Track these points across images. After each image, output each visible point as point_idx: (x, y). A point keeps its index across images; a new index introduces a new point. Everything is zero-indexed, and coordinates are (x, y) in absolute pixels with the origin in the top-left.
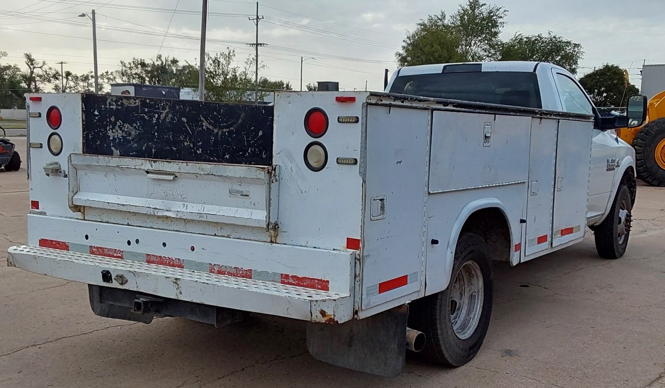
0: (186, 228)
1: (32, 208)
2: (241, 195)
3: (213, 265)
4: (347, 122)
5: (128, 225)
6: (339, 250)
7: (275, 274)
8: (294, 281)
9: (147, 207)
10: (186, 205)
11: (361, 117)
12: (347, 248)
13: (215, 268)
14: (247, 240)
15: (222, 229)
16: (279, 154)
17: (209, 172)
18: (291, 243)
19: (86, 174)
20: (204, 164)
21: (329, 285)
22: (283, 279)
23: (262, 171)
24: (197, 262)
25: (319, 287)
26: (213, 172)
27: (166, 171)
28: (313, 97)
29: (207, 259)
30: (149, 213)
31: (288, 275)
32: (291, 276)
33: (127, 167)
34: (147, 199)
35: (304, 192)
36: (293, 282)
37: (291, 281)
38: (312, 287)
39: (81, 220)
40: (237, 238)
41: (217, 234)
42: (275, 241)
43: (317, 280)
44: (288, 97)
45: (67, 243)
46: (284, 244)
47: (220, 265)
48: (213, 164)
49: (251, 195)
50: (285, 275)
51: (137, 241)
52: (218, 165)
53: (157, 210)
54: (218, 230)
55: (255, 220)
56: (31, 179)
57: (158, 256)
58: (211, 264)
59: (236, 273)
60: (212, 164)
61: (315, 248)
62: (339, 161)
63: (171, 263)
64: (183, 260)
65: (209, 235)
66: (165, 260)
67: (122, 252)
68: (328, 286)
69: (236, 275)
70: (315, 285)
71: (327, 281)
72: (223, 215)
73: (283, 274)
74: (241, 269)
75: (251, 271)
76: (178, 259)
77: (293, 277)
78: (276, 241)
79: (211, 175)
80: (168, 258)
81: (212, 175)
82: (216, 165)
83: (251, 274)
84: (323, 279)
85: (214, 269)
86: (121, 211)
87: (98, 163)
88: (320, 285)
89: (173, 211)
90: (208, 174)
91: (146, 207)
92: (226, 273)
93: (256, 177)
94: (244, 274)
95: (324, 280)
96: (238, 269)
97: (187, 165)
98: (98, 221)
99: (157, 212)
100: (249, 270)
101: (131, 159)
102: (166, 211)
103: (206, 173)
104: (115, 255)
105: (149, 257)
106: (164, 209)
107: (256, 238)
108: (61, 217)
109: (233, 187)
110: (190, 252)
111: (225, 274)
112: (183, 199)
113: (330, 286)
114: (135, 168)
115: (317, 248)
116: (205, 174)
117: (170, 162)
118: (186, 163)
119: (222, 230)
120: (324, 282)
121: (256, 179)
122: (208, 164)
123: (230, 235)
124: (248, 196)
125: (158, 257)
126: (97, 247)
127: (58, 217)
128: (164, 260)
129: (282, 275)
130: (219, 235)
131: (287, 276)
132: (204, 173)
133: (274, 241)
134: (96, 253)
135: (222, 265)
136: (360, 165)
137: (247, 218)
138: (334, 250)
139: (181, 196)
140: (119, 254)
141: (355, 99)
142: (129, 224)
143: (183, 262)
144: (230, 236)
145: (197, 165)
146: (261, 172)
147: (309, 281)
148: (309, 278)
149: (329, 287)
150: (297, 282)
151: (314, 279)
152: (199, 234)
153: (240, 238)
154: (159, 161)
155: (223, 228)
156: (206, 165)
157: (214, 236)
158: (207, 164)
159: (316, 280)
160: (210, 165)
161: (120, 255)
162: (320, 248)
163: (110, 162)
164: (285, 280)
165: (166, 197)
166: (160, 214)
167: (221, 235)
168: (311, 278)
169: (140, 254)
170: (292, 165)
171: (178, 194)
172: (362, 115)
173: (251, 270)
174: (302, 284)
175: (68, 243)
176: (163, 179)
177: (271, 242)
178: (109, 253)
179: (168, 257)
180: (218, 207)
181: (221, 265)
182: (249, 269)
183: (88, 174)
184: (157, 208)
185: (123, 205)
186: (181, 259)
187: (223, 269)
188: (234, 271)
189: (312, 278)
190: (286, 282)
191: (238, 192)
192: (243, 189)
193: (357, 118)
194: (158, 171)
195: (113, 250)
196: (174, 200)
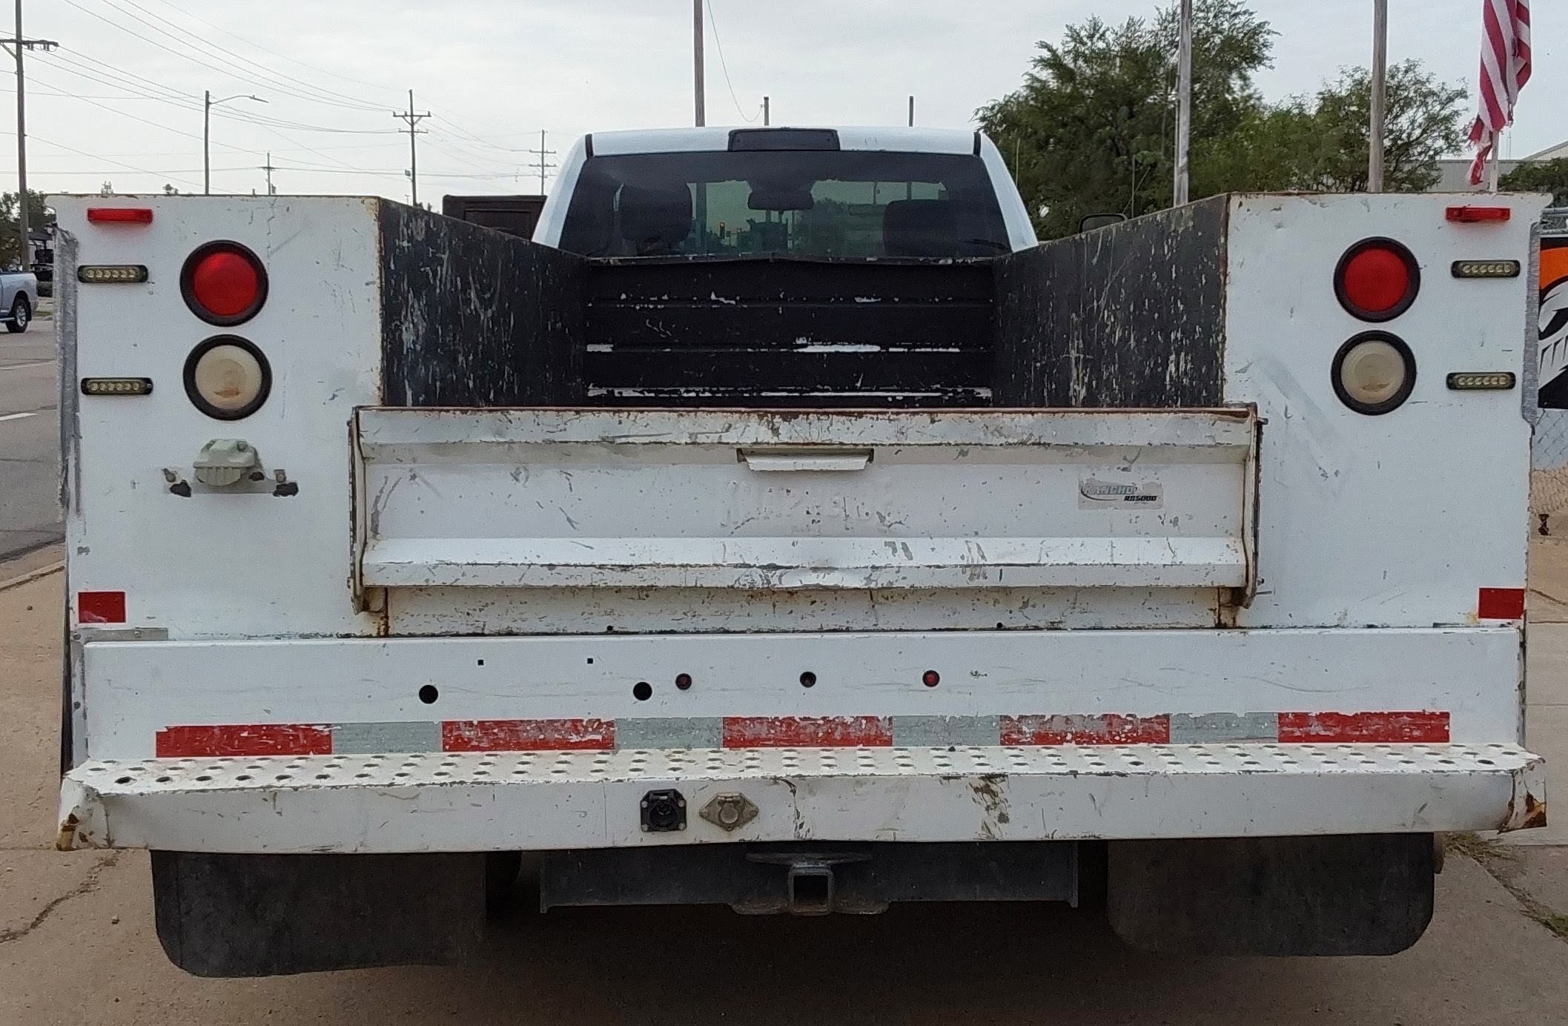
0: (877, 620)
1: (81, 621)
2: (1127, 499)
3: (1015, 718)
4: (1487, 275)
5: (610, 631)
6: (1454, 625)
7: (1256, 718)
8: (1327, 728)
9: (736, 566)
10: (899, 546)
11: (1527, 262)
12: (1481, 616)
13: (1025, 729)
14: (1127, 628)
15: (1030, 608)
16: (1244, 371)
17: (1025, 437)
18: (1290, 622)
19: (413, 477)
20: (1003, 413)
21: (1448, 724)
22: (1285, 729)
23: (1235, 421)
24: (947, 719)
25: (1416, 733)
26: (1040, 438)
27: (841, 444)
28: (1366, 209)
29: (991, 705)
30: (745, 583)
31: (1307, 714)
32: (1317, 716)
33: (653, 439)
34: (723, 540)
35: (1330, 473)
36: (1323, 733)
37: (1316, 729)
38: (1397, 736)
39: (370, 636)
40: (1090, 629)
41: (1005, 624)
42: (1232, 621)
43: (1409, 715)
44: (1275, 209)
45: (320, 728)
46: (1265, 627)
47: (1044, 716)
48: (1041, 412)
49: (1166, 497)
50: (1296, 715)
51: (684, 682)
52: (1065, 412)
53: (778, 572)
54: (1011, 612)
55: (1196, 568)
56: (78, 510)
57: (776, 718)
58: (1007, 718)
59: (1110, 733)
60: (1037, 412)
61: (1371, 626)
62: (1453, 382)
63: (837, 735)
64: (890, 719)
65: (976, 630)
66: (811, 729)
67: (610, 724)
68: (1446, 728)
69: (1107, 737)
70: (1401, 728)
71: (1442, 713)
72: (1071, 564)
73: (1288, 714)
74: (1129, 718)
75: (1168, 720)
76: (865, 718)
77: (1324, 718)
78: (1234, 621)
79: (1033, 444)
80: (821, 722)
81: (1039, 444)
82: (1054, 413)
83: (1167, 729)
84: (1429, 710)
85: (1020, 732)
86: (618, 590)
87: (501, 435)
88: (1419, 727)
89: (843, 570)
90: (1023, 443)
91: (729, 565)
92: (1069, 737)
93: (1210, 442)
94: (1140, 731)
95: (1433, 714)
96: (1115, 720)
97: (933, 421)
98: (457, 635)
99: (781, 576)
100: (1158, 717)
101: (675, 414)
102: (810, 572)
103: (1011, 441)
104: (574, 738)
105: (735, 728)
106: (807, 566)
107: (1161, 621)
108: (249, 638)
109: (1095, 477)
110: (926, 691)
111: (1063, 740)
112: (890, 526)
113: (1453, 727)
114: (693, 443)
115: (1376, 627)
116: (1011, 444)
117: (861, 415)
118: (931, 413)
119: (1028, 610)
120: (1433, 719)
121: (1210, 446)
122: (1024, 413)
123: (1060, 622)
124: (1153, 498)
125: (777, 723)
126: (481, 723)
127: (235, 639)
128: (805, 728)
129: (1281, 716)
130: (1010, 626)
131: (1301, 719)
132: (1003, 440)
133: (1230, 623)
134: (474, 743)
135: (1053, 717)
136: (1523, 389)
137: (1164, 565)
138: (1436, 625)
139: (882, 518)
140: (595, 731)
141: (1509, 215)
142: (615, 629)
143: (887, 727)
144: (1061, 626)
145: (975, 417)
146: (1231, 424)
147: (1382, 723)
148: (1382, 714)
149: (1448, 731)
150: (1338, 730)
151: (1398, 715)
152: (934, 630)
153: (1099, 626)
154: (808, 414)
155: (1031, 603)
156: (1013, 415)
157: (996, 630)
158: (1016, 412)
159: (1405, 717)
160: (1030, 416)
161: (599, 737)
162: (1388, 627)
163: (565, 430)
164: (1295, 729)
165: (814, 526)
166: (791, 581)
167: (1024, 625)
168: (1386, 712)
169: (692, 724)
170: (1288, 402)
171: (867, 514)
172: (1530, 255)
173: (1167, 717)
174: (1358, 733)
175: (328, 726)
176: (822, 471)
177: (1220, 626)
178: (542, 737)
179: (824, 718)
180: (1035, 542)
181: (1048, 717)
182: (1161, 714)
183: (422, 474)
184: (778, 564)
185: (625, 568)
186: (880, 718)
187: (1058, 727)
188: (1103, 728)
189: (1389, 714)
190: (1298, 734)
191: (1116, 490)
192: (1138, 479)
193: (1517, 263)
194: (804, 444)
195: (563, 725)
196: (848, 531)
